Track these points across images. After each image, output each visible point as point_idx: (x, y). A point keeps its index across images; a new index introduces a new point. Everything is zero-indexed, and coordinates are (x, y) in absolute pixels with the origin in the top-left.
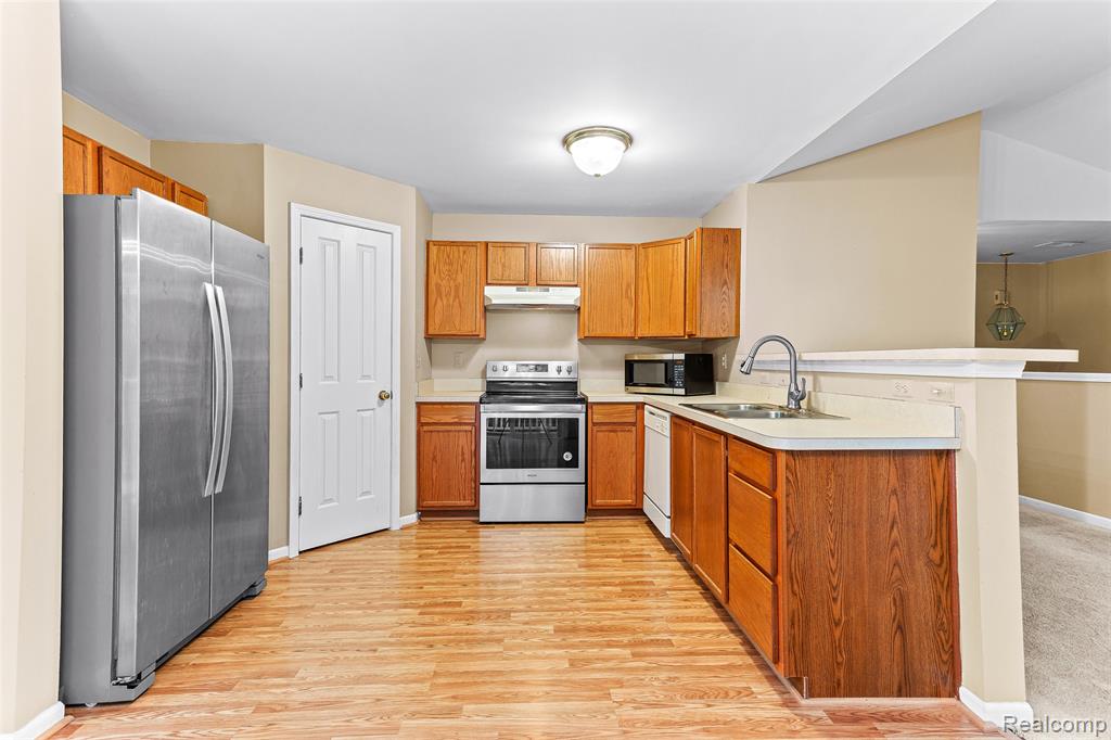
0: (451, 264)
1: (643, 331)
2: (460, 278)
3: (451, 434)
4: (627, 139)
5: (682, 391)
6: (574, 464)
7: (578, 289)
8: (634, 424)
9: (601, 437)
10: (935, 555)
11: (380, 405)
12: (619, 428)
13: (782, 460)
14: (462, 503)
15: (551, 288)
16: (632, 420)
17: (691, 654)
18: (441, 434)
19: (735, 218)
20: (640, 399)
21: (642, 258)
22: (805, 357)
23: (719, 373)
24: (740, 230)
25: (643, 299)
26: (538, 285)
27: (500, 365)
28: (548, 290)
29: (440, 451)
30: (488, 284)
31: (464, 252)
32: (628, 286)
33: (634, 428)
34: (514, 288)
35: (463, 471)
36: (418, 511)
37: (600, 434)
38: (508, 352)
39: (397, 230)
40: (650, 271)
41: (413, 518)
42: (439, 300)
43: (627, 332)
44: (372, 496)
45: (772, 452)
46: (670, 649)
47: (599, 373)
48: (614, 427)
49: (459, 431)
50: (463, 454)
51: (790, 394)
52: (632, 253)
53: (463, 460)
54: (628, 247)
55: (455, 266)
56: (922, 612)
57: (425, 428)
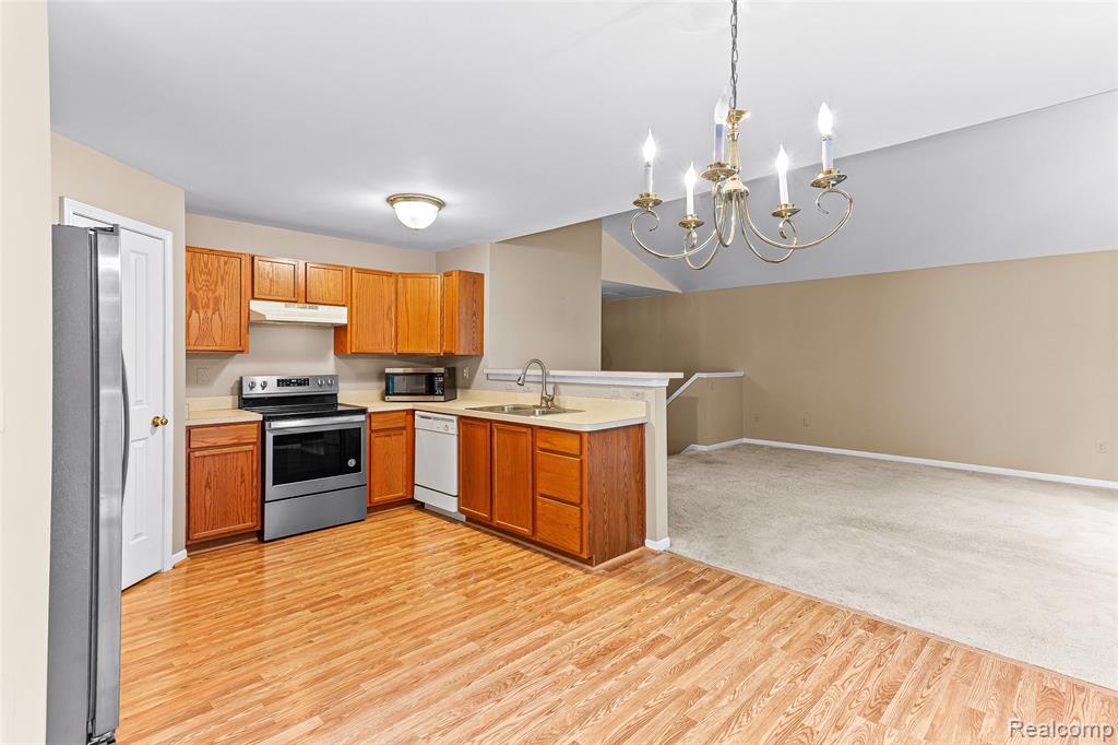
0: (209, 274)
1: (403, 349)
2: (220, 290)
3: (229, 456)
4: (441, 204)
5: (442, 398)
6: (357, 468)
7: (346, 309)
8: (404, 428)
9: (377, 441)
10: (638, 477)
11: (152, 434)
12: (392, 433)
13: (585, 437)
14: (242, 526)
15: (320, 307)
16: (402, 425)
17: (525, 569)
18: (217, 458)
19: (482, 264)
20: (409, 406)
21: (400, 285)
22: (552, 373)
23: (460, 381)
24: (483, 275)
25: (402, 321)
26: (306, 302)
27: (259, 380)
28: (317, 308)
29: (216, 476)
30: (253, 298)
31: (226, 263)
32: (389, 308)
33: (404, 432)
34: (284, 304)
35: (242, 493)
36: (187, 547)
37: (378, 439)
38: (263, 367)
39: (169, 237)
40: (408, 297)
41: (183, 554)
42: (194, 312)
43: (389, 349)
44: (144, 537)
45: (579, 433)
46: (510, 572)
47: (353, 385)
48: (388, 432)
49: (238, 452)
50: (242, 475)
51: (542, 398)
52: (392, 280)
53: (243, 481)
54: (389, 274)
55: (214, 276)
56: (634, 507)
57: (197, 454)
